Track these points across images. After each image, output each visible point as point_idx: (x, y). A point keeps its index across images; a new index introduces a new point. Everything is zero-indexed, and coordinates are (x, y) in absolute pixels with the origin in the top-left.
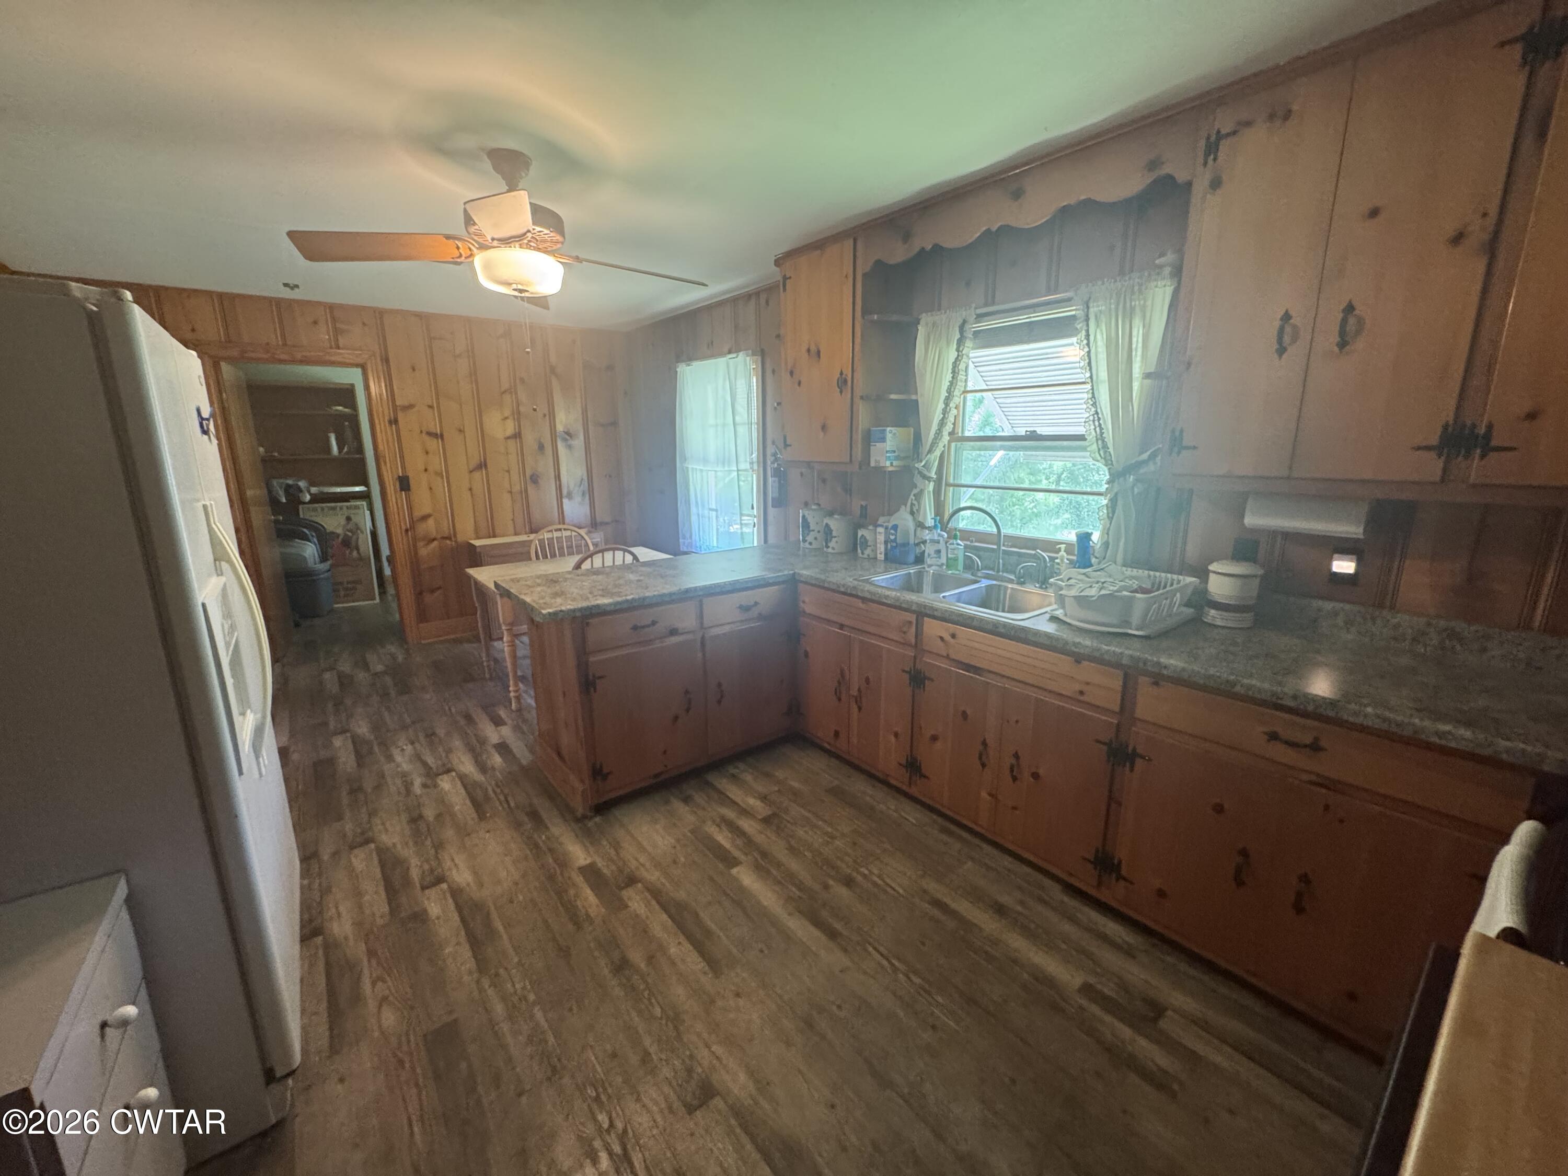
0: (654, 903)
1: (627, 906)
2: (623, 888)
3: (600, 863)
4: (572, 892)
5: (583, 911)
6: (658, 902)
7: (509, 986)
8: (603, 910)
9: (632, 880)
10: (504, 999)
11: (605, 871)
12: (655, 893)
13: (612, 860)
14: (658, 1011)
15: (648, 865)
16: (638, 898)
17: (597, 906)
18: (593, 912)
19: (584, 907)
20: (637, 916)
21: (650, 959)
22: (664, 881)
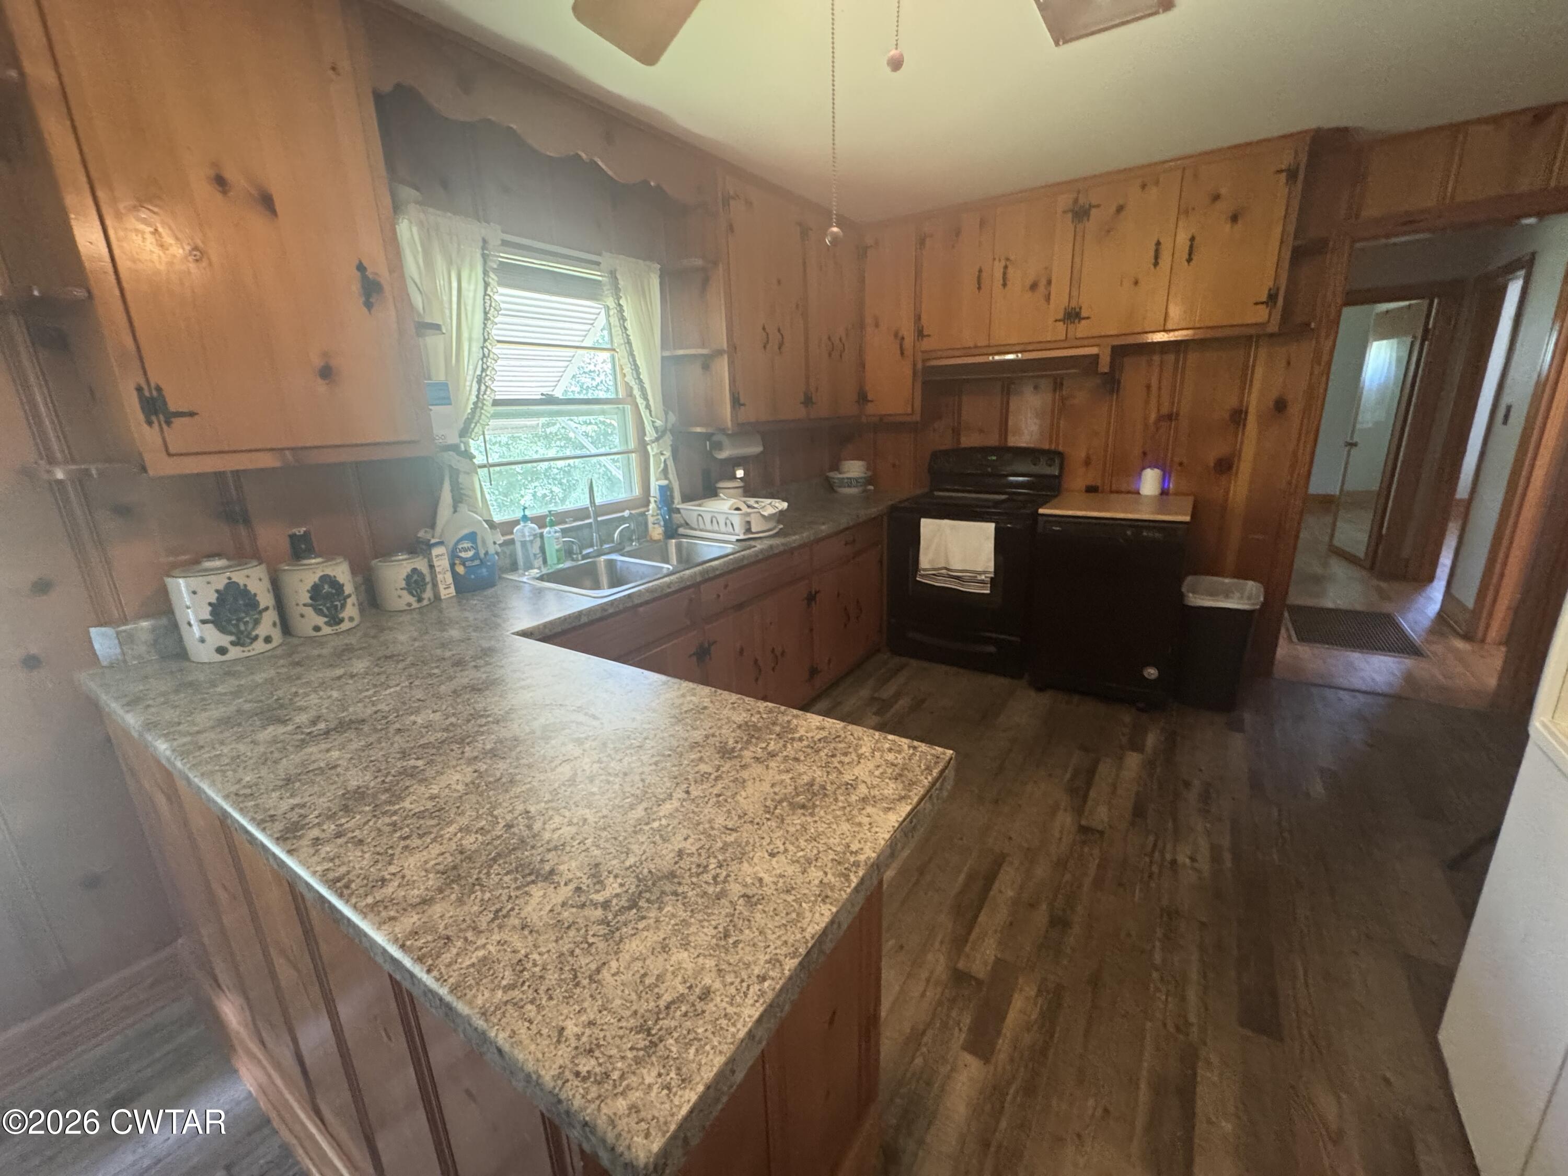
0: (973, 936)
1: (998, 961)
2: (976, 979)
3: (960, 1037)
4: (1027, 1039)
5: (1040, 1001)
6: (969, 933)
7: (1170, 1006)
8: (1021, 980)
9: (960, 977)
10: (1183, 999)
11: (967, 1020)
12: (960, 943)
13: (945, 1025)
14: (1068, 877)
15: (924, 975)
16: (978, 956)
17: (1021, 990)
18: (1032, 991)
19: (1036, 1005)
20: (1000, 943)
21: (1032, 906)
22: (937, 945)
